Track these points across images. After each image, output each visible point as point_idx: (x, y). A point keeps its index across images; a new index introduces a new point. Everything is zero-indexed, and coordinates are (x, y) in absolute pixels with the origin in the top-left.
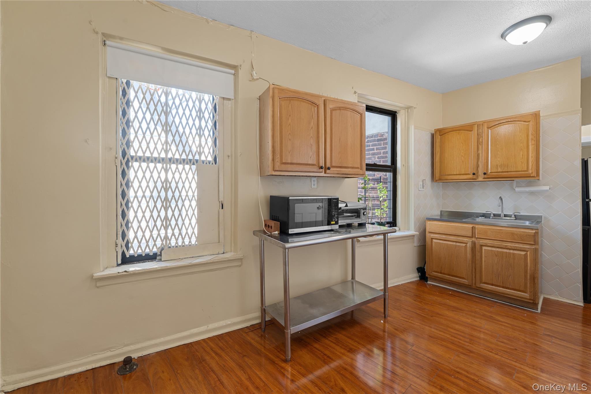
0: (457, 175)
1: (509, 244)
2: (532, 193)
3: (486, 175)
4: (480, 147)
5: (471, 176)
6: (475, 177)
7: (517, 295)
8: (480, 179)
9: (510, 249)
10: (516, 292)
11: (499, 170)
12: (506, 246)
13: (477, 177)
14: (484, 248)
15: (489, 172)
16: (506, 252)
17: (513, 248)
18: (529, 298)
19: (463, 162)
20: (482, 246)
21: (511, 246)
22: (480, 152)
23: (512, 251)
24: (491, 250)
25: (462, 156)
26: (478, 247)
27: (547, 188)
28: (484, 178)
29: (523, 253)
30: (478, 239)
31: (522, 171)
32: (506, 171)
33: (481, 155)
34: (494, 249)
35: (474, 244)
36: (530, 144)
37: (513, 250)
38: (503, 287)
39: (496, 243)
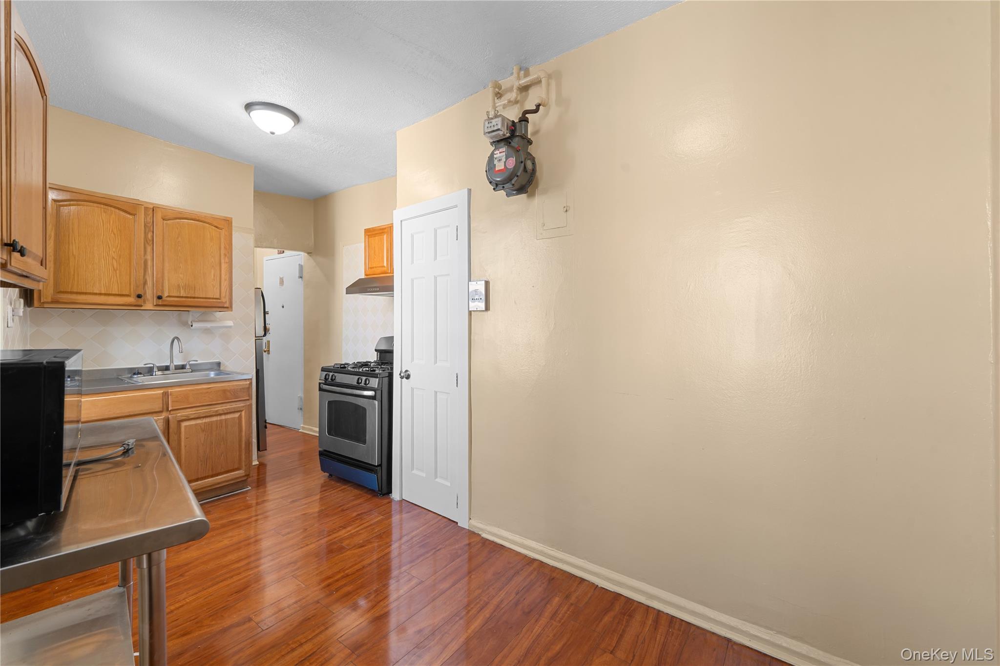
0: (100, 294)
1: (219, 408)
2: (207, 331)
3: (160, 300)
4: (149, 249)
5: (132, 300)
6: (140, 301)
7: (230, 478)
8: (149, 306)
9: (220, 415)
10: (229, 474)
11: (182, 294)
12: (217, 411)
13: (145, 302)
14: (184, 424)
15: (166, 294)
16: (217, 421)
17: (226, 412)
18: (244, 474)
19: (115, 270)
20: (180, 421)
21: (223, 410)
22: (149, 257)
23: (223, 417)
24: (196, 425)
25: (113, 258)
26: (173, 425)
27: (230, 323)
28: (157, 305)
29: (237, 415)
30: (172, 413)
31: (213, 298)
32: (192, 296)
33: (149, 263)
34: (199, 421)
35: (167, 422)
36: (223, 261)
37: (225, 414)
38: (212, 476)
39: (202, 411)
